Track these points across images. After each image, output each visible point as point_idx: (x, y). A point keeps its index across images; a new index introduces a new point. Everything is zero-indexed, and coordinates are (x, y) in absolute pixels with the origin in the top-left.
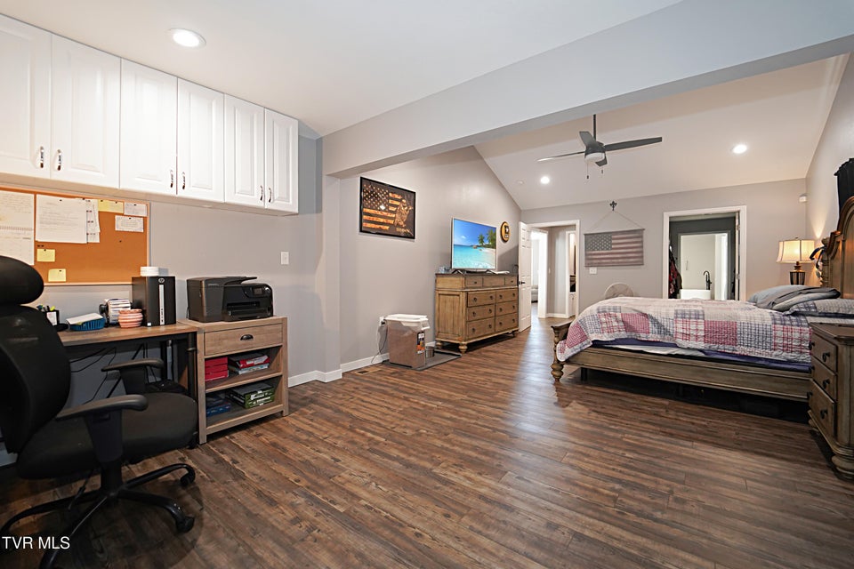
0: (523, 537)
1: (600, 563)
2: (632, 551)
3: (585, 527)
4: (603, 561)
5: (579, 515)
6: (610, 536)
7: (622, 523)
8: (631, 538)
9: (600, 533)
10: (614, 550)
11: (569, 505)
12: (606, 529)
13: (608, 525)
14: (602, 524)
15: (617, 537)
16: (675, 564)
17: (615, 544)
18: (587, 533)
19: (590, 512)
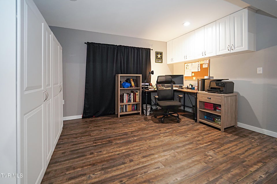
0: (133, 154)
1: (114, 161)
2: (110, 170)
3: (125, 167)
4: (114, 162)
5: (130, 169)
6: (118, 170)
7: (118, 177)
8: (113, 174)
9: (120, 168)
10: (114, 166)
11: (136, 171)
12: (120, 171)
13: (121, 173)
14: (123, 172)
15: (116, 171)
16: (98, 175)
17: (115, 168)
18: (123, 166)
19: (129, 173)
